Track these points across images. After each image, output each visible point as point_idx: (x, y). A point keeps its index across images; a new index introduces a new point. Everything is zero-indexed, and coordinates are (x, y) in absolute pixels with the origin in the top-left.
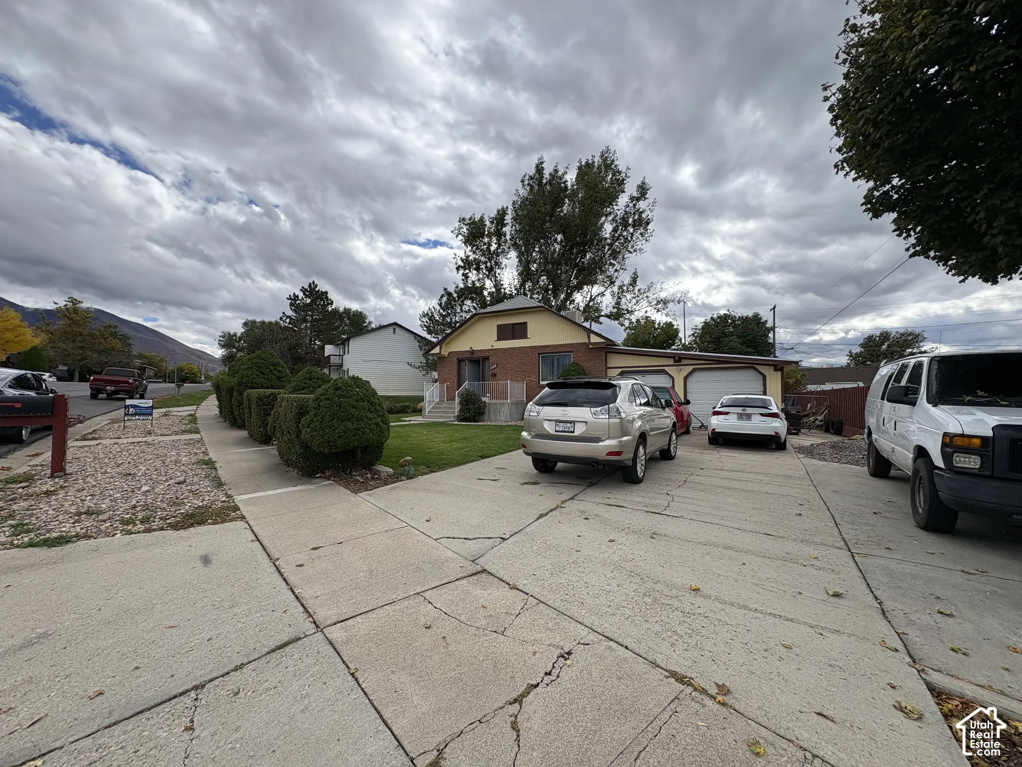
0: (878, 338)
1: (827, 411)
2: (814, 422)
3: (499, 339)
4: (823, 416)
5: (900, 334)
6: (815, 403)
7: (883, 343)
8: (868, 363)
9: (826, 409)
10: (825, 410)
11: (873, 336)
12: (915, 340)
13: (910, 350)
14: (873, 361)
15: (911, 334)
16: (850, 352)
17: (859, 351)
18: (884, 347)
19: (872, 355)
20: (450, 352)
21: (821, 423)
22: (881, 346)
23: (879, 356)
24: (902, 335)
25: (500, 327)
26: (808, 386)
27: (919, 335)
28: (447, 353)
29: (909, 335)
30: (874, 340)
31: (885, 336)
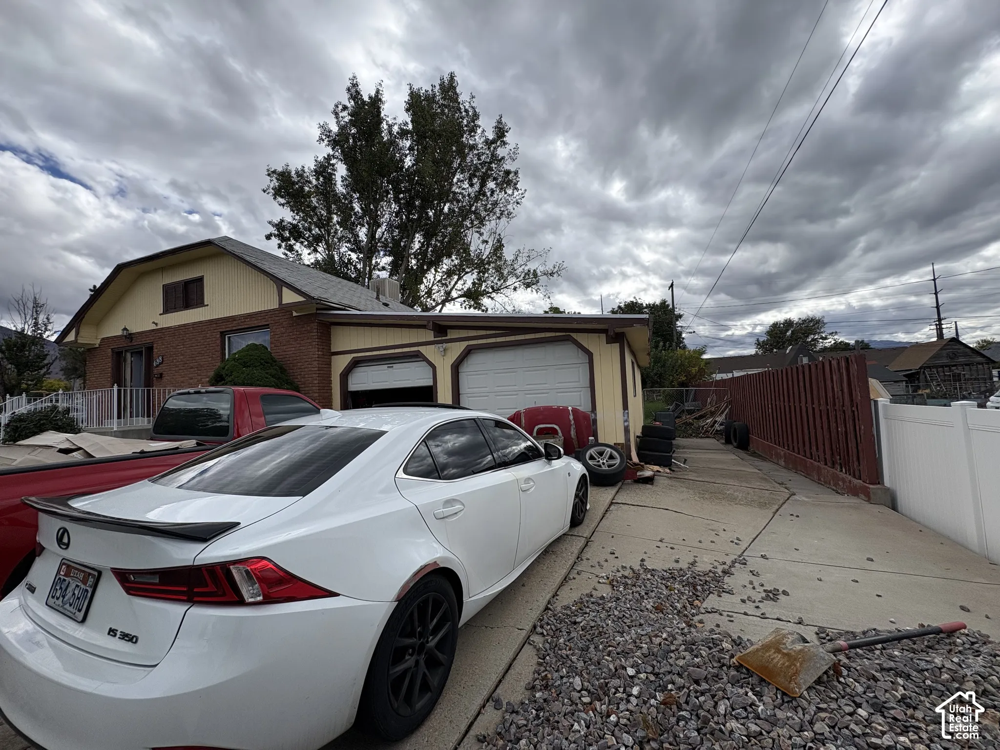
0: (782, 325)
1: (728, 410)
2: (712, 426)
3: (166, 311)
4: (724, 416)
5: (803, 320)
6: (715, 398)
7: (787, 331)
8: (775, 350)
9: (727, 407)
10: (725, 409)
11: (777, 323)
12: (816, 326)
13: (812, 336)
14: (779, 348)
15: (812, 320)
16: (758, 340)
17: (766, 339)
18: (789, 333)
19: (778, 342)
20: (103, 339)
21: (722, 427)
22: (786, 333)
23: (784, 343)
24: (805, 321)
25: (167, 289)
26: (714, 376)
27: (819, 320)
28: (98, 341)
29: (811, 321)
30: (779, 327)
31: (789, 323)
